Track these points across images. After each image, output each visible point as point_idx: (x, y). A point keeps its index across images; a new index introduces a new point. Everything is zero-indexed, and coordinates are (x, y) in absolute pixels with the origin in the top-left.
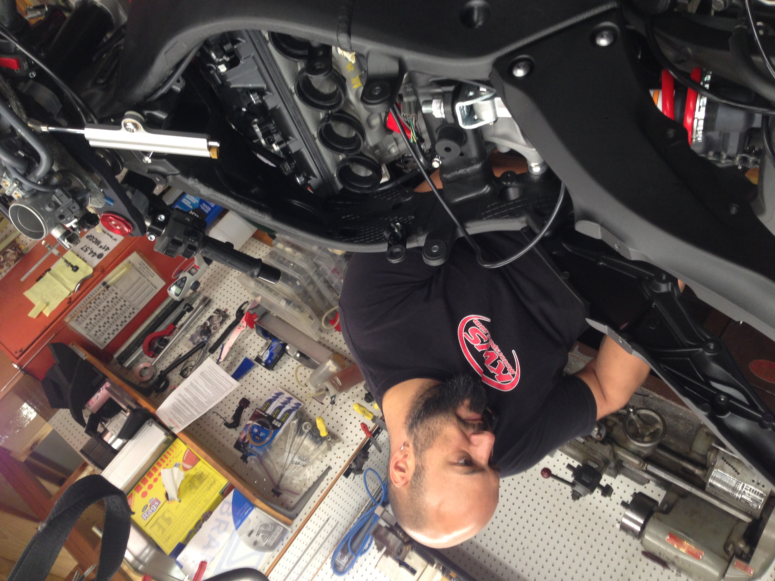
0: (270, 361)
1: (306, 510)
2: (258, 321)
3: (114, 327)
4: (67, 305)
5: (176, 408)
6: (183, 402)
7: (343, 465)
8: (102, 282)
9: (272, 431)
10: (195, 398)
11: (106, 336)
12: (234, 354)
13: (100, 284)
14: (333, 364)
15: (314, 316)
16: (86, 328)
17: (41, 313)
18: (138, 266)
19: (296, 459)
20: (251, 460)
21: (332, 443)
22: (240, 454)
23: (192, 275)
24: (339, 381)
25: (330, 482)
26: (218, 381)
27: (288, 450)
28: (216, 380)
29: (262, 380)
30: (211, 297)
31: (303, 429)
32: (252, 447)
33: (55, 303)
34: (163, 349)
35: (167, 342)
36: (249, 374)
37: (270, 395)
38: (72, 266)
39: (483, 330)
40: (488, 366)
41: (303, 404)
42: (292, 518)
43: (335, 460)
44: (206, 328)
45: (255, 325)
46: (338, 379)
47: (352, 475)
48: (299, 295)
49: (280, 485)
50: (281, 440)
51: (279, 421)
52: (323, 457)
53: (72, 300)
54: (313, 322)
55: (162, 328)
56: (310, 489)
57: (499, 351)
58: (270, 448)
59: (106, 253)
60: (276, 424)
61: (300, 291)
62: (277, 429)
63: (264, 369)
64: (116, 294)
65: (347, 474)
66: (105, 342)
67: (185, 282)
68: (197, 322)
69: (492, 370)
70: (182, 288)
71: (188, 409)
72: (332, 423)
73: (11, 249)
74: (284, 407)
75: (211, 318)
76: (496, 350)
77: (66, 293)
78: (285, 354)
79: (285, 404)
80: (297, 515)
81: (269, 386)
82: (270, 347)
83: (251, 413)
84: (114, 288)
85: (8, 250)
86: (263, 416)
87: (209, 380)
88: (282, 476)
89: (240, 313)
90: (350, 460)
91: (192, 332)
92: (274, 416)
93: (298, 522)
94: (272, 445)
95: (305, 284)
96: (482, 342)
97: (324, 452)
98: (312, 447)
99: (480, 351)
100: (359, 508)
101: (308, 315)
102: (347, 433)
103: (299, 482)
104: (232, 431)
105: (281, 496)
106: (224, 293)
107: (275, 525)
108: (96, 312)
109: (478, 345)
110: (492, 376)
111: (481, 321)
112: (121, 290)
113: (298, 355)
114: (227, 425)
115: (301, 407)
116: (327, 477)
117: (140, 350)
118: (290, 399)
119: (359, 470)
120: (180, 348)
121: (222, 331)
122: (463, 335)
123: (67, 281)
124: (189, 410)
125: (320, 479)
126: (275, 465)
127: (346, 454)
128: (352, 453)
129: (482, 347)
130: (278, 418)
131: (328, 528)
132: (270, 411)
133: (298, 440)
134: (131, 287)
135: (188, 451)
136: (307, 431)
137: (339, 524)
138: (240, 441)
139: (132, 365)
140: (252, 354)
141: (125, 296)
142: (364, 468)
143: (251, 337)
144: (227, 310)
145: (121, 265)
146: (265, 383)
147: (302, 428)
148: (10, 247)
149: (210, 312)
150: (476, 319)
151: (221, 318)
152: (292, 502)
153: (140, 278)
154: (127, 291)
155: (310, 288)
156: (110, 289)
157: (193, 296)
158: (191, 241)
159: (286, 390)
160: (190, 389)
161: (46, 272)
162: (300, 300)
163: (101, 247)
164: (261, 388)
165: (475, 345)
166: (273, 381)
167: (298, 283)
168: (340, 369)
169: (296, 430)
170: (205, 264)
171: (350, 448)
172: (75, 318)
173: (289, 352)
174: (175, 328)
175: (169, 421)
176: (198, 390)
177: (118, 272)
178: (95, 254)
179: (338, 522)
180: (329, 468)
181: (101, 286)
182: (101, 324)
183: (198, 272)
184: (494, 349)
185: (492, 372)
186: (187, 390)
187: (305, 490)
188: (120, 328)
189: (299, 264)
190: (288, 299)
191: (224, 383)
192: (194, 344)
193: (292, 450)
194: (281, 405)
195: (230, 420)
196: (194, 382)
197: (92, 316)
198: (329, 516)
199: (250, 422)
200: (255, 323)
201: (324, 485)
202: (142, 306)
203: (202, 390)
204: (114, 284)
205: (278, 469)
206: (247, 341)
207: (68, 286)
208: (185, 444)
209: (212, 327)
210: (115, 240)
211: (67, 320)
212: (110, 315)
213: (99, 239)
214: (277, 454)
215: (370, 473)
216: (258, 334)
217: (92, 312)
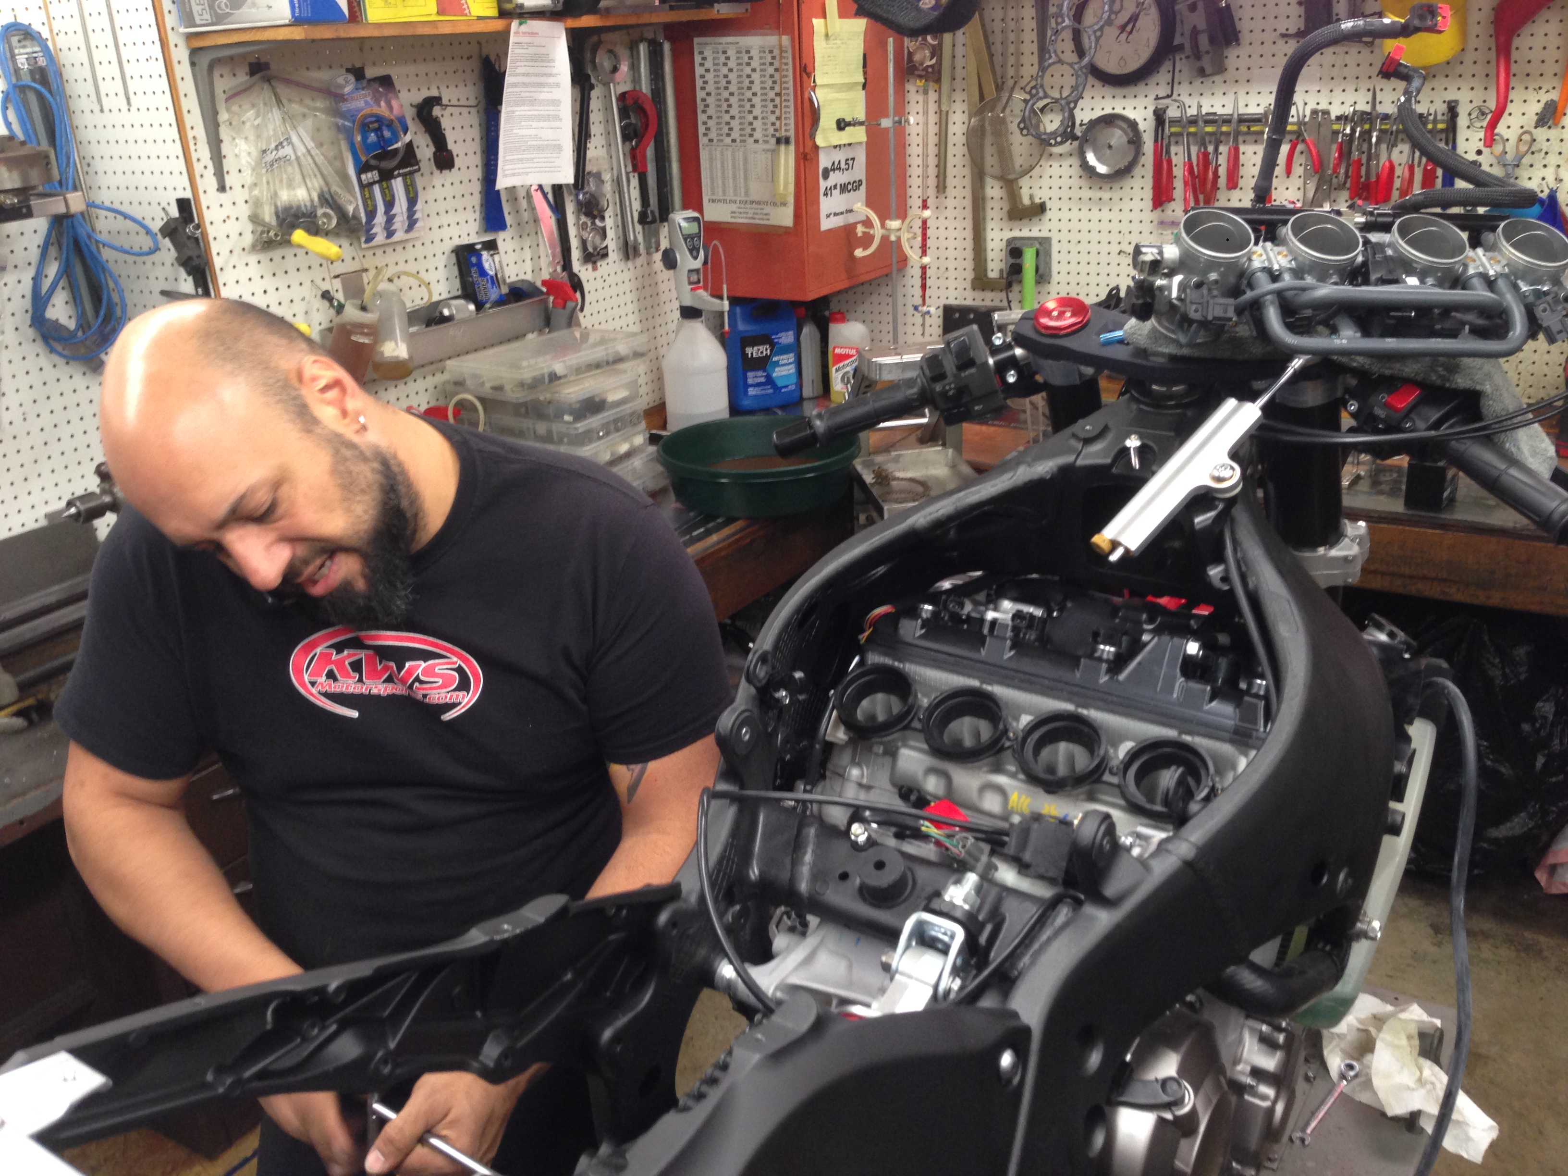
0: (474, 260)
1: (187, 86)
2: (545, 301)
3: (710, 87)
4: (804, 62)
5: (543, 58)
6: (542, 80)
7: (208, 216)
8: (792, 140)
9: (364, 159)
10: (532, 102)
11: (709, 64)
12: (526, 216)
13: (792, 134)
14: (397, 357)
15: (498, 396)
16: (748, 52)
17: (824, 16)
18: (768, 209)
19: (287, 150)
20: (347, 82)
21: (262, 232)
22: (371, 72)
23: (690, 271)
24: (361, 341)
25: (198, 168)
26: (527, 159)
27: (315, 152)
28: (532, 159)
29: (452, 218)
30: (630, 264)
31: (329, 211)
32: (366, 102)
33: (820, 47)
34: (620, 122)
35: (626, 138)
36: (478, 208)
37: (422, 210)
38: (849, 124)
39: (438, 696)
40: (362, 654)
41: (364, 246)
42: (195, 53)
43: (228, 210)
44: (595, 213)
45: (544, 290)
46: (367, 341)
47: (174, 212)
48: (549, 402)
49: (266, 86)
50: (335, 158)
51: (371, 184)
52: (250, 197)
53: (804, 75)
54: (488, 385)
55: (650, 152)
56: (217, 125)
57: (374, 691)
58: (339, 129)
59: (823, 185)
60: (369, 175)
61: (551, 411)
62: (362, 169)
63: (466, 241)
64: (756, 141)
65: (183, 205)
66: (701, 53)
67: (691, 251)
68: (615, 210)
69: (349, 656)
70: (685, 240)
71: (528, 75)
72: (291, 263)
73: (932, 66)
74: (387, 212)
75: (603, 233)
76: (379, 688)
77: (821, 77)
78: (460, 293)
79: (390, 219)
80: (193, 64)
81: (435, 222)
82: (495, 281)
83: (419, 154)
84: (767, 146)
85: (934, 61)
86: (400, 166)
87: (539, 148)
88: (279, 102)
89: (577, 285)
90: (205, 235)
91: (608, 188)
92: (384, 184)
93: (181, 54)
94: (341, 136)
95: (556, 427)
96: (417, 679)
97: (257, 203)
98: (285, 197)
99: (407, 665)
100: (89, 165)
101: (508, 388)
102: (254, 270)
103: (244, 119)
104: (419, 97)
105: (247, 69)
106: (621, 288)
107: (219, 19)
108: (756, 88)
109: (420, 671)
110: (339, 647)
111: (453, 706)
112: (755, 152)
113: (446, 312)
114: (437, 101)
115: (363, 239)
116: (211, 170)
117: (645, 87)
118: (390, 234)
119: (171, 230)
120: (600, 147)
121: (572, 231)
122: (455, 659)
123: (832, 95)
124: (523, 75)
125: (218, 158)
126: (306, 111)
127: (221, 236)
128: (215, 248)
129: (409, 673)
130: (376, 189)
131: (111, 87)
132: (398, 185)
133: (316, 184)
134: (746, 171)
135: (467, 11)
136: (320, 212)
137: (97, 108)
138: (390, 95)
139: (635, 52)
140: (505, 240)
141: (742, 149)
142: (167, 243)
143: (528, 266)
144: (595, 269)
145: (791, 188)
146: (444, 220)
147: (332, 209)
148: (936, 68)
149: (612, 242)
150: (466, 700)
151: (590, 249)
152: (222, 76)
153: (747, 193)
154: (746, 160)
155: (541, 428)
156: (773, 141)
157: (653, 240)
158: (950, 384)
159: (407, 240)
160: (551, 108)
161: (865, 79)
162: (542, 398)
163: (835, 187)
164: (441, 206)
165: (423, 665)
166: (436, 234)
167: (567, 418)
168: (377, 359)
169: (336, 197)
170: (688, 303)
171: (225, 252)
172: (776, 52)
173: (461, 302)
174: (634, 170)
175: (535, 31)
176: (540, 118)
177: (786, 173)
178: (834, 170)
179: (102, 111)
180: (222, 188)
181: (788, 134)
182: (732, 76)
183: (686, 282)
184: (385, 685)
185: (346, 652)
186: (556, 103)
187: (223, 116)
188: (700, 94)
189: (593, 445)
190: (557, 382)
191: (517, 166)
192: (589, 173)
193: (309, 158)
194: (393, 212)
195: (437, 111)
196: (557, 124)
197: (756, 77)
198: (133, 109)
199: (408, 138)
200: (548, 293)
201: (202, 152)
202: (704, 155)
203: (535, 124)
204: (774, 152)
205: (296, 108)
206: (527, 254)
207: (826, 90)
208: (480, 18)
209: (589, 224)
210: (828, 216)
211: (786, 40)
212: (734, 100)
213: (846, 195)
214: (318, 130)
215: (146, 243)
216: (523, 281)
217: (762, 82)
